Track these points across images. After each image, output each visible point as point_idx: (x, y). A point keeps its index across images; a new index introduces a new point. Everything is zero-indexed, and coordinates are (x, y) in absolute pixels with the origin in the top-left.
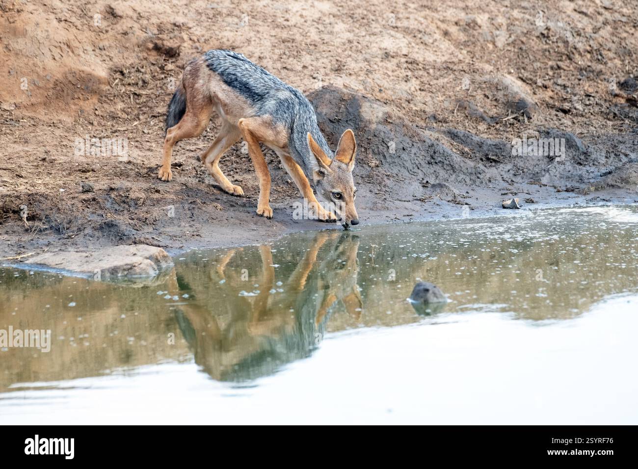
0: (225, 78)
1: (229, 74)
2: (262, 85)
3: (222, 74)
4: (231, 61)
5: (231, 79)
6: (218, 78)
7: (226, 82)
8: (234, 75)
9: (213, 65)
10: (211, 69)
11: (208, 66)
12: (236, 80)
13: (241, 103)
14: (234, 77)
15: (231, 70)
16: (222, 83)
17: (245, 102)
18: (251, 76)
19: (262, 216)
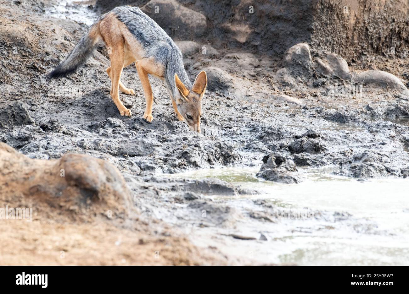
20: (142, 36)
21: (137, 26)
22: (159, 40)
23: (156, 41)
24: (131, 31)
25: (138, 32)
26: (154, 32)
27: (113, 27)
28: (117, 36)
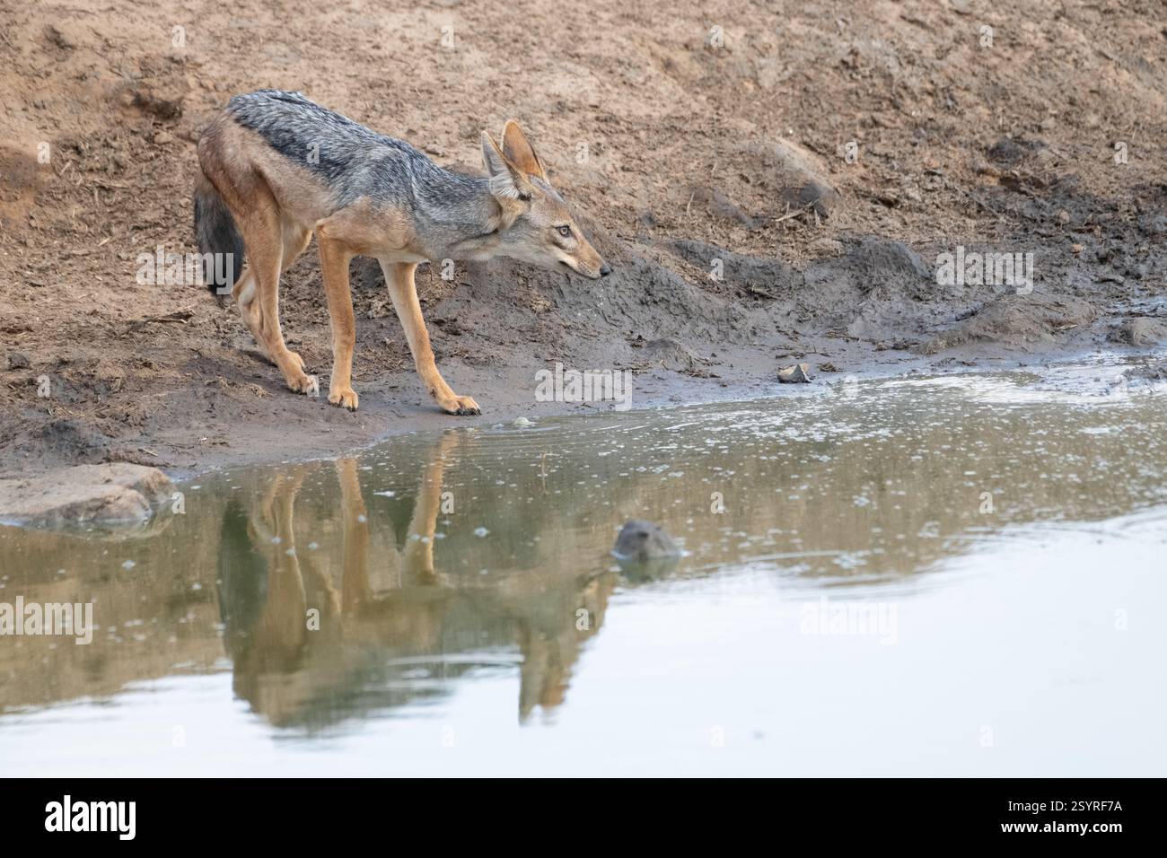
0: (273, 139)
1: (279, 131)
2: (339, 144)
3: (265, 132)
4: (280, 106)
5: (284, 141)
6: (261, 140)
7: (274, 146)
8: (287, 131)
9: (246, 117)
10: (244, 126)
11: (237, 120)
12: (293, 141)
13: (305, 184)
14: (288, 136)
15: (281, 123)
16: (268, 149)
17: (313, 182)
18: (317, 130)
19: (339, 406)
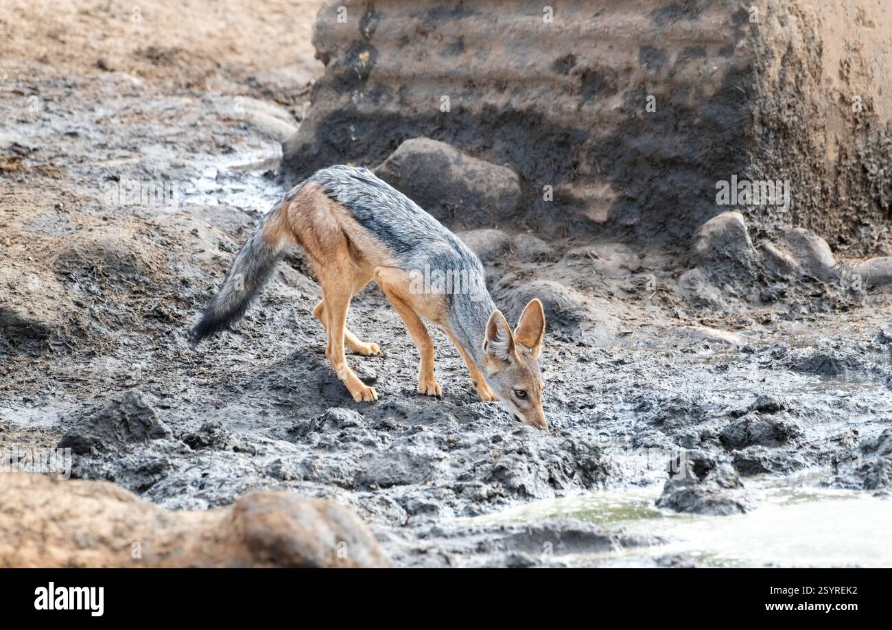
20: (390, 233)
21: (376, 211)
22: (432, 240)
23: (425, 242)
24: (363, 222)
25: (379, 224)
26: (416, 223)
27: (320, 214)
28: (331, 233)
